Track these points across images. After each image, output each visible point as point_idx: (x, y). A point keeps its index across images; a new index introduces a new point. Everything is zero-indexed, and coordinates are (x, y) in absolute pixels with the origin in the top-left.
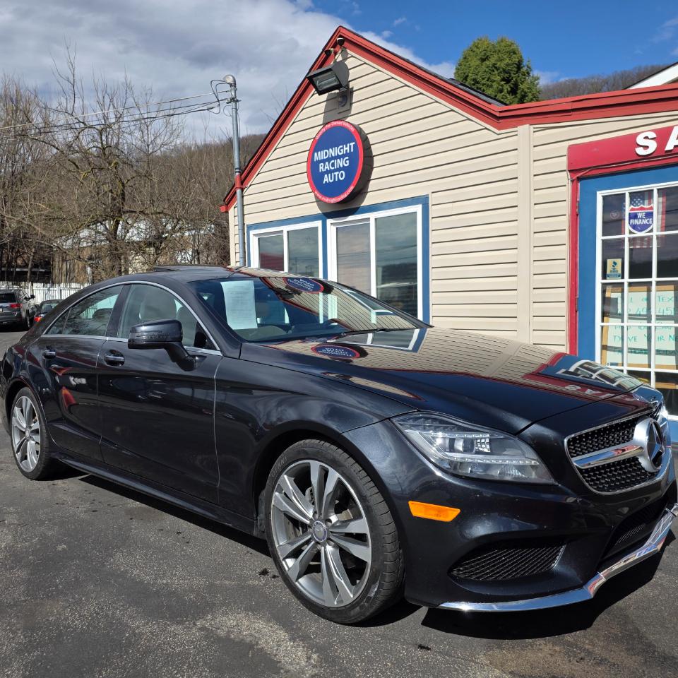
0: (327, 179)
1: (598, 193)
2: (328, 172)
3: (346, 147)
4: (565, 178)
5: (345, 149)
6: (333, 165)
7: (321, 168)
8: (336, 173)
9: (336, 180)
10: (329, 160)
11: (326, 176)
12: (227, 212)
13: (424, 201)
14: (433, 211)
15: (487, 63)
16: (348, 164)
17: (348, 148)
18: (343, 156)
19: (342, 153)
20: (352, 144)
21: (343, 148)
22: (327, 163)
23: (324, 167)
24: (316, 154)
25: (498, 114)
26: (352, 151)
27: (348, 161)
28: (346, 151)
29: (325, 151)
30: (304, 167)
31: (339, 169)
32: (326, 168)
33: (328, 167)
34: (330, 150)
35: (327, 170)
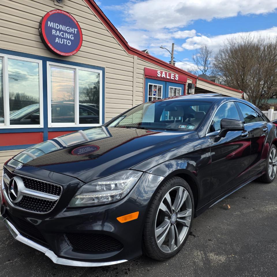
0: (57, 40)
1: (149, 83)
2: (59, 37)
3: (72, 29)
6: (63, 34)
7: (53, 32)
8: (65, 40)
9: (65, 44)
11: (57, 38)
16: (73, 39)
17: (73, 30)
18: (70, 33)
19: (69, 31)
20: (76, 30)
21: (70, 29)
22: (58, 32)
23: (56, 33)
24: (49, 22)
25: (130, 49)
26: (76, 33)
27: (73, 37)
28: (72, 31)
29: (56, 24)
31: (67, 39)
33: (58, 33)
34: (61, 26)
35: (58, 35)
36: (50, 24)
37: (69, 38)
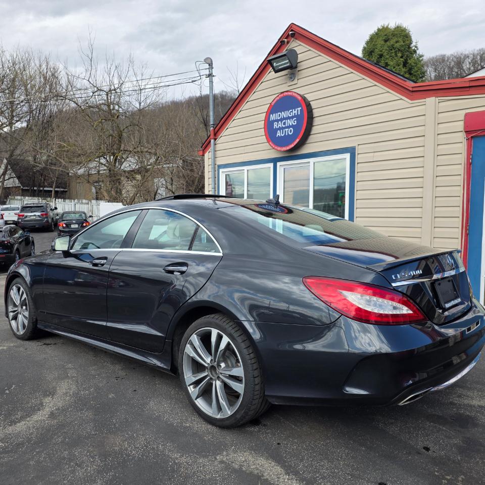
0: (279, 134)
2: (280, 129)
3: (295, 111)
4: (462, 137)
5: (294, 112)
6: (284, 124)
7: (275, 125)
8: (287, 130)
9: (287, 134)
10: (281, 120)
11: (279, 131)
12: (203, 155)
13: (352, 151)
14: (358, 158)
15: (388, 43)
16: (295, 123)
17: (296, 112)
18: (292, 117)
19: (291, 115)
20: (299, 109)
21: (292, 112)
22: (280, 122)
23: (277, 125)
24: (271, 115)
25: (411, 89)
26: (299, 113)
27: (295, 121)
28: (295, 113)
29: (278, 114)
30: (262, 124)
31: (289, 127)
32: (279, 125)
33: (280, 125)
34: (283, 113)
35: (280, 127)
36: (273, 117)
37: (291, 124)
